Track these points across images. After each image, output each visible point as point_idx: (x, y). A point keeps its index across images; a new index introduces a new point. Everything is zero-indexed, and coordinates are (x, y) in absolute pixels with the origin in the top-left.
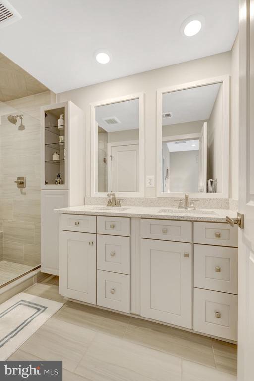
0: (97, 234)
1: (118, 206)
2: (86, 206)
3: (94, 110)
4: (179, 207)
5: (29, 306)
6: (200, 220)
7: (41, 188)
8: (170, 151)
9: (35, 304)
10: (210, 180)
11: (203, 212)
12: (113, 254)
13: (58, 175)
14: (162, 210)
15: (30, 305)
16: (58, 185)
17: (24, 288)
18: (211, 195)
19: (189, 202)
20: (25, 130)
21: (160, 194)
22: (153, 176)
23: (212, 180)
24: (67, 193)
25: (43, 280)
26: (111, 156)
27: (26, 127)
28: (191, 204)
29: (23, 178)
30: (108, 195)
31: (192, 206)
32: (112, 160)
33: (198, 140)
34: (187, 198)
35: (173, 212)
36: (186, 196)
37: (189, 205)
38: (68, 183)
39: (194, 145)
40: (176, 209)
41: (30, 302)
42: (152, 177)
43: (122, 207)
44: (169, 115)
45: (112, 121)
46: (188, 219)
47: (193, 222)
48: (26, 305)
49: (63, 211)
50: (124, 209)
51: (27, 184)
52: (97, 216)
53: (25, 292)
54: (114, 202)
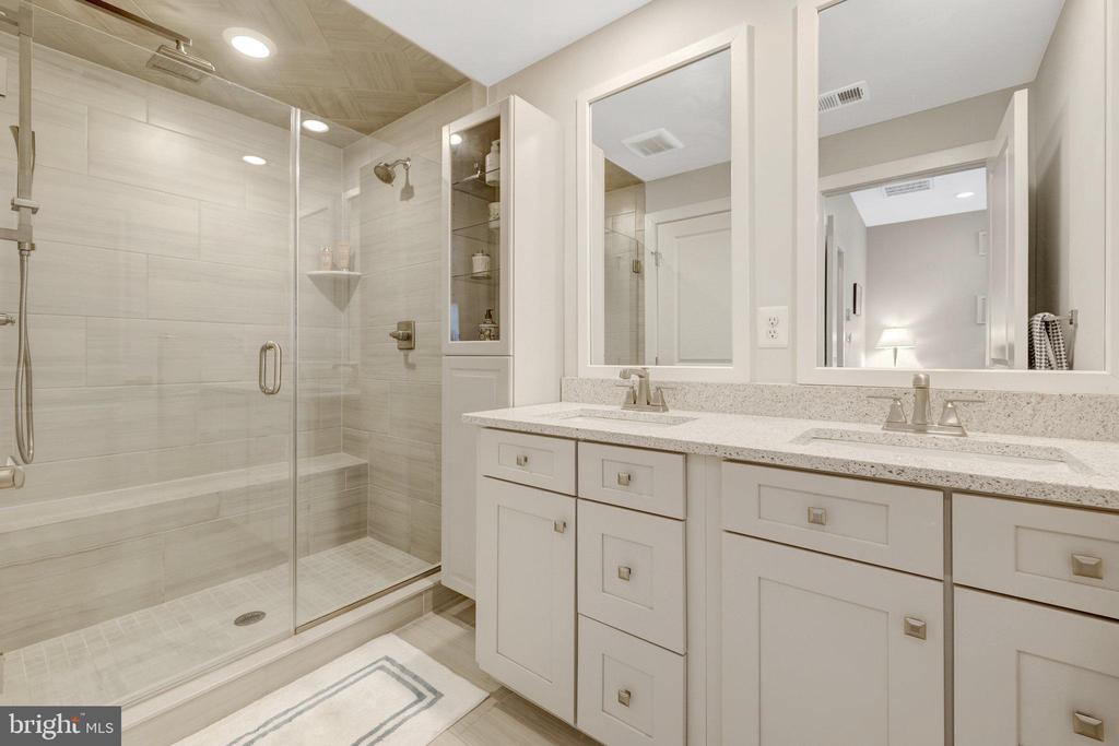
0: (576, 497)
1: (656, 408)
2: (563, 404)
3: (587, 114)
4: (893, 422)
5: (399, 678)
6: (986, 489)
7: (444, 351)
8: (869, 223)
9: (415, 677)
10: (1038, 318)
11: (1004, 451)
12: (627, 574)
13: (489, 315)
14: (818, 431)
15: (403, 675)
16: (488, 341)
17: (397, 623)
18: (1047, 381)
19: (935, 404)
20: (414, 198)
21: (812, 372)
22: (786, 307)
23: (1049, 316)
24: (506, 364)
25: (450, 606)
26: (656, 254)
27: (416, 192)
28: (945, 413)
29: (409, 325)
30: (625, 375)
31: (952, 421)
32: (657, 265)
33: (983, 170)
34: (922, 388)
35: (861, 439)
36: (917, 380)
37: (936, 418)
38: (507, 338)
39: (965, 193)
40: (877, 429)
41: (403, 669)
42: (781, 311)
43: (672, 413)
44: (855, 94)
45: (656, 146)
46: (924, 481)
47: (948, 493)
48: (394, 675)
49: (484, 420)
50: (676, 421)
51: (419, 340)
52: (577, 440)
53: (397, 634)
54: (644, 398)
